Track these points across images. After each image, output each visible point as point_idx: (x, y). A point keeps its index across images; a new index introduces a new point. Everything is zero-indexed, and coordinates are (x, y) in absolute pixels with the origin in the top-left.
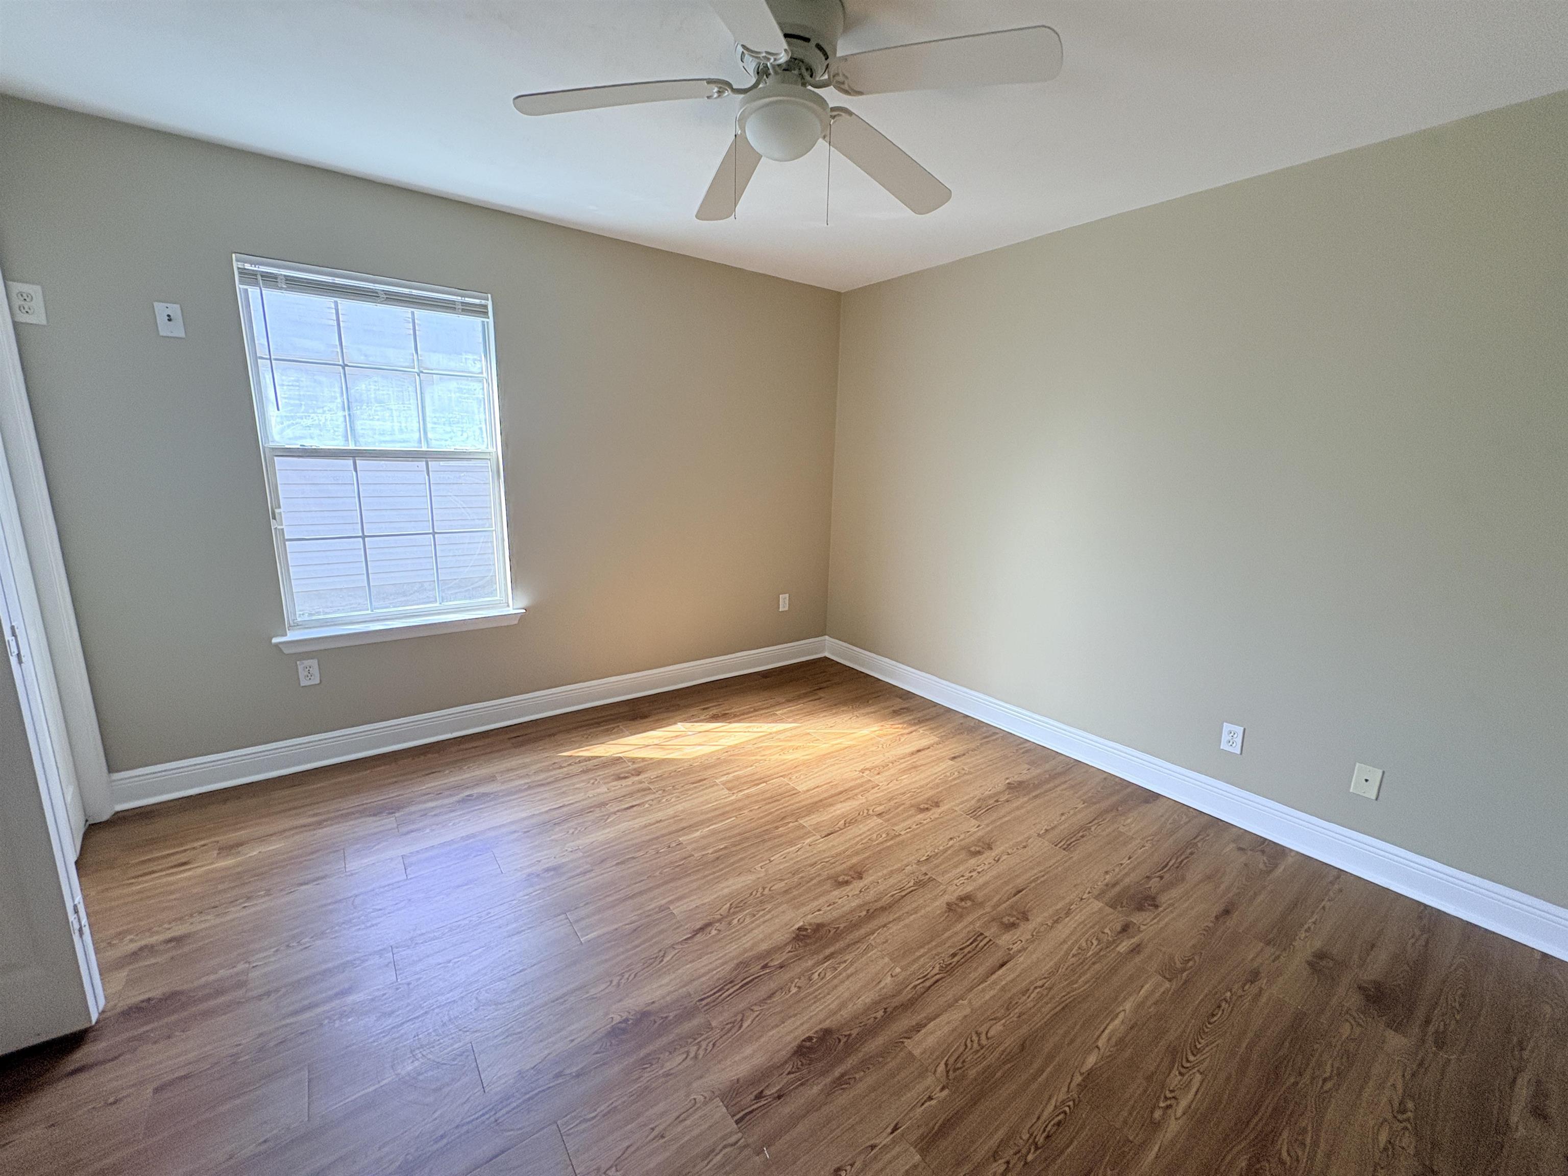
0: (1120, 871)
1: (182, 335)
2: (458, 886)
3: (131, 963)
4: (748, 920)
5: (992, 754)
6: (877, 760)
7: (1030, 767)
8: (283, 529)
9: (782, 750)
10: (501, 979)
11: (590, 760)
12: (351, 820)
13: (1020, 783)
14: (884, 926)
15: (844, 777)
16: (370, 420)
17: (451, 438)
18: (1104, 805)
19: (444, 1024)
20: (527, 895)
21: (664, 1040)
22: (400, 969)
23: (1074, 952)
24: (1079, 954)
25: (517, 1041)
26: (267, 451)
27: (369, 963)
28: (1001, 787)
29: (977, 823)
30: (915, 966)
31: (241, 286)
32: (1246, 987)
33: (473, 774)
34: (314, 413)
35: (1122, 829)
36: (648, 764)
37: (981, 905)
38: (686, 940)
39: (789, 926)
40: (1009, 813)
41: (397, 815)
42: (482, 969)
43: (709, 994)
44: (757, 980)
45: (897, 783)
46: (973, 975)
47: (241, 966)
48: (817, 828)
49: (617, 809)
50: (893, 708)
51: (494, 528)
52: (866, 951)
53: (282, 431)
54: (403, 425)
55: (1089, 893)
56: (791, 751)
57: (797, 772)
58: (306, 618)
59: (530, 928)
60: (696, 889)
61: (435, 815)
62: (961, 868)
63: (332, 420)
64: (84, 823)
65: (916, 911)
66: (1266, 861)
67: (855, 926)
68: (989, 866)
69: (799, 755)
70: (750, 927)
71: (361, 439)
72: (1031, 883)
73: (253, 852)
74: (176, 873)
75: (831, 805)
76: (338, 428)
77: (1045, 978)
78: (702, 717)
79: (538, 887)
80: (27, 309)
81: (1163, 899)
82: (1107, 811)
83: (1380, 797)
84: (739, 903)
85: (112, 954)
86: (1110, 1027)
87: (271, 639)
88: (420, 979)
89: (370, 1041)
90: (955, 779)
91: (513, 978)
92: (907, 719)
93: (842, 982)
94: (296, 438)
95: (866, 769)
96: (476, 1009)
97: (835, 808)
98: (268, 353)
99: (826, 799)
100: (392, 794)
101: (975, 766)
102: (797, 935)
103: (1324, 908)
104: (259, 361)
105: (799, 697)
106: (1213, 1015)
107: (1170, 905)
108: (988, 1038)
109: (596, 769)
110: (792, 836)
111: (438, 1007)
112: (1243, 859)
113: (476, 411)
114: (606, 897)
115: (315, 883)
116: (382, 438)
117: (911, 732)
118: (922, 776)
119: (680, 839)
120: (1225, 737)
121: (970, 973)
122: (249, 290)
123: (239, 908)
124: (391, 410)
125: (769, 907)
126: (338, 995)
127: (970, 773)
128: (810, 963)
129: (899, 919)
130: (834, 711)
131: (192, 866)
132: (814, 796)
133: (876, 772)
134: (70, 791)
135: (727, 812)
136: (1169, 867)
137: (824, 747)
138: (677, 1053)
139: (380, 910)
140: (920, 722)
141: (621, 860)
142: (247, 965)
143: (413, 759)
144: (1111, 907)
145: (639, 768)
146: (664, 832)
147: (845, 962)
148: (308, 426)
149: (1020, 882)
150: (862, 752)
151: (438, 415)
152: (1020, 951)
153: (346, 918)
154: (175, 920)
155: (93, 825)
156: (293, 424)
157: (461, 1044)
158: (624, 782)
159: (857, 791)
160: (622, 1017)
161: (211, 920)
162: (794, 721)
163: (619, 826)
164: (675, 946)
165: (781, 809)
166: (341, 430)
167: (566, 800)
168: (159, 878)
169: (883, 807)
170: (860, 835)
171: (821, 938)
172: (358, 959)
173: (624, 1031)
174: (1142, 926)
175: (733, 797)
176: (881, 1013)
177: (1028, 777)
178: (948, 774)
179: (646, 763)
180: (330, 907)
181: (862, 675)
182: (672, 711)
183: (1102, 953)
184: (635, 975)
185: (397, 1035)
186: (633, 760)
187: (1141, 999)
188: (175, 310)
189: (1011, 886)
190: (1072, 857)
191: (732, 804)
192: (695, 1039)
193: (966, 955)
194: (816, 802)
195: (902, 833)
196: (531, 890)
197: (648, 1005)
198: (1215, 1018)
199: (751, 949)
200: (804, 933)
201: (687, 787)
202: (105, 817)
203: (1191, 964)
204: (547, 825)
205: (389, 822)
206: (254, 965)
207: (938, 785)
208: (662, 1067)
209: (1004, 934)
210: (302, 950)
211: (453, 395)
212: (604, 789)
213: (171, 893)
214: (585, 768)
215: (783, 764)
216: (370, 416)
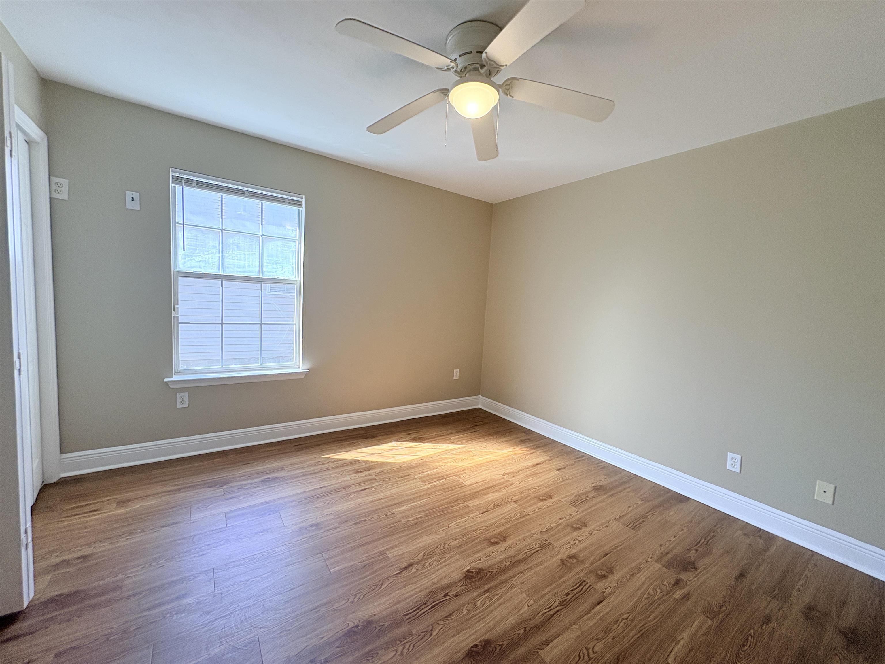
0: (670, 545)
1: (139, 209)
2: (257, 533)
3: (55, 571)
4: (435, 564)
5: (582, 468)
6: (512, 468)
7: (606, 477)
8: (178, 317)
9: (455, 460)
10: (279, 594)
11: (340, 461)
12: (197, 489)
13: (601, 486)
14: (521, 572)
15: (493, 477)
16: (233, 259)
17: (276, 272)
18: (655, 502)
19: (242, 622)
20: (299, 540)
21: (381, 641)
22: (217, 583)
23: (645, 596)
24: (649, 598)
25: (287, 635)
26: (175, 273)
27: (199, 578)
28: (589, 489)
29: (577, 510)
30: (543, 600)
31: (173, 185)
32: (764, 627)
33: (271, 466)
34: (203, 254)
35: (668, 518)
36: (375, 465)
37: (583, 562)
38: (396, 574)
39: (460, 570)
40: (596, 505)
41: (224, 487)
42: (269, 586)
43: (411, 611)
44: (441, 604)
45: (525, 483)
46: (581, 609)
47: (121, 576)
48: (477, 508)
49: (355, 490)
50: (520, 439)
51: (295, 323)
52: (511, 587)
53: (185, 263)
54: (251, 263)
55: (651, 558)
56: (460, 461)
57: (463, 473)
58: (185, 368)
59: (299, 561)
60: (403, 542)
61: (247, 489)
62: (568, 538)
63: (212, 258)
64: (41, 483)
65: (541, 563)
66: (763, 543)
67: (502, 571)
68: (586, 537)
69: (465, 464)
70: (437, 568)
71: (227, 270)
72: (613, 549)
73: (137, 506)
74: (89, 516)
75: (486, 494)
76: (215, 263)
77: (628, 613)
78: (407, 439)
79: (305, 536)
80: (59, 191)
81: (700, 564)
82: (657, 506)
83: (835, 503)
84: (429, 552)
85: (43, 564)
86: (676, 649)
87: (164, 378)
88: (229, 590)
89: (194, 630)
90: (561, 482)
91: (288, 593)
92: (529, 445)
93: (496, 608)
94: (192, 267)
95: (506, 474)
96: (262, 613)
97: (487, 496)
98: (182, 221)
99: (482, 490)
100: (222, 475)
101: (572, 475)
102: (467, 575)
103: (806, 576)
104: (177, 225)
105: (464, 430)
106: (744, 646)
107: (704, 569)
108: (594, 653)
109: (344, 466)
110: (462, 512)
111: (239, 610)
112: (748, 541)
113: (291, 258)
114: (347, 544)
115: (172, 526)
116: (239, 270)
117: (532, 453)
118: (540, 479)
119: (393, 510)
120: (729, 462)
121: (579, 607)
122: (176, 187)
123: (124, 539)
124: (245, 254)
125: (448, 556)
126: (177, 599)
127: (569, 479)
128: (475, 594)
129: (530, 568)
130: (485, 439)
131: (101, 512)
132: (475, 489)
133: (512, 476)
134: (36, 462)
135: (422, 496)
136: (700, 544)
137: (479, 460)
138: (390, 650)
139: (209, 545)
140: (537, 447)
141: (357, 521)
142: (124, 576)
143: (236, 455)
144: (666, 568)
145: (369, 466)
146: (383, 505)
147: (498, 594)
148: (199, 261)
149: (607, 548)
150: (503, 464)
151: (270, 258)
152: (610, 594)
153: (188, 549)
154: (85, 545)
155: (46, 484)
156: (191, 259)
157: (251, 635)
158: (360, 475)
159: (500, 487)
160: (354, 623)
161: (107, 546)
162: (462, 444)
163: (356, 501)
164: (390, 578)
165: (455, 495)
166: (217, 264)
167: (325, 484)
168: (79, 518)
169: (517, 497)
170: (504, 514)
171: (482, 578)
172: (192, 575)
173: (356, 633)
174: (688, 582)
175: (426, 487)
176: (522, 631)
177: (605, 483)
178: (556, 479)
179: (373, 464)
180: (179, 542)
181: (502, 419)
182: (389, 435)
183: (664, 598)
184: (364, 596)
185: (212, 627)
186: (366, 462)
187: (693, 632)
188: (136, 195)
189: (600, 551)
190: (638, 534)
191: (425, 491)
192: (401, 642)
193: (575, 595)
194: (476, 492)
195: (530, 513)
196: (301, 537)
197: (371, 616)
198: (746, 648)
199: (438, 582)
200: (471, 574)
201: (398, 479)
202: (54, 480)
203: (723, 608)
204: (314, 498)
205: (219, 491)
206: (128, 575)
207: (550, 485)
208: (380, 660)
209: (599, 581)
210: (159, 568)
211: (279, 248)
212: (348, 478)
213: (85, 528)
214: (337, 465)
215: (456, 468)
216: (233, 257)
